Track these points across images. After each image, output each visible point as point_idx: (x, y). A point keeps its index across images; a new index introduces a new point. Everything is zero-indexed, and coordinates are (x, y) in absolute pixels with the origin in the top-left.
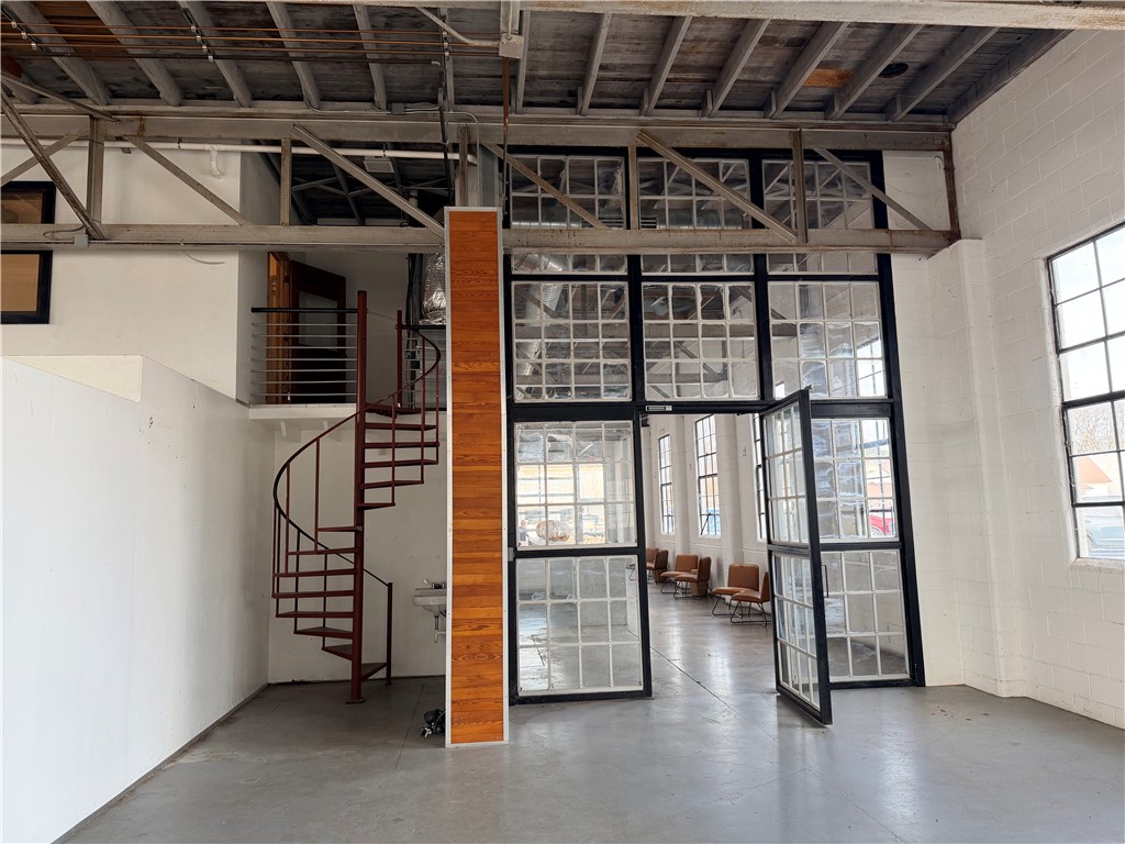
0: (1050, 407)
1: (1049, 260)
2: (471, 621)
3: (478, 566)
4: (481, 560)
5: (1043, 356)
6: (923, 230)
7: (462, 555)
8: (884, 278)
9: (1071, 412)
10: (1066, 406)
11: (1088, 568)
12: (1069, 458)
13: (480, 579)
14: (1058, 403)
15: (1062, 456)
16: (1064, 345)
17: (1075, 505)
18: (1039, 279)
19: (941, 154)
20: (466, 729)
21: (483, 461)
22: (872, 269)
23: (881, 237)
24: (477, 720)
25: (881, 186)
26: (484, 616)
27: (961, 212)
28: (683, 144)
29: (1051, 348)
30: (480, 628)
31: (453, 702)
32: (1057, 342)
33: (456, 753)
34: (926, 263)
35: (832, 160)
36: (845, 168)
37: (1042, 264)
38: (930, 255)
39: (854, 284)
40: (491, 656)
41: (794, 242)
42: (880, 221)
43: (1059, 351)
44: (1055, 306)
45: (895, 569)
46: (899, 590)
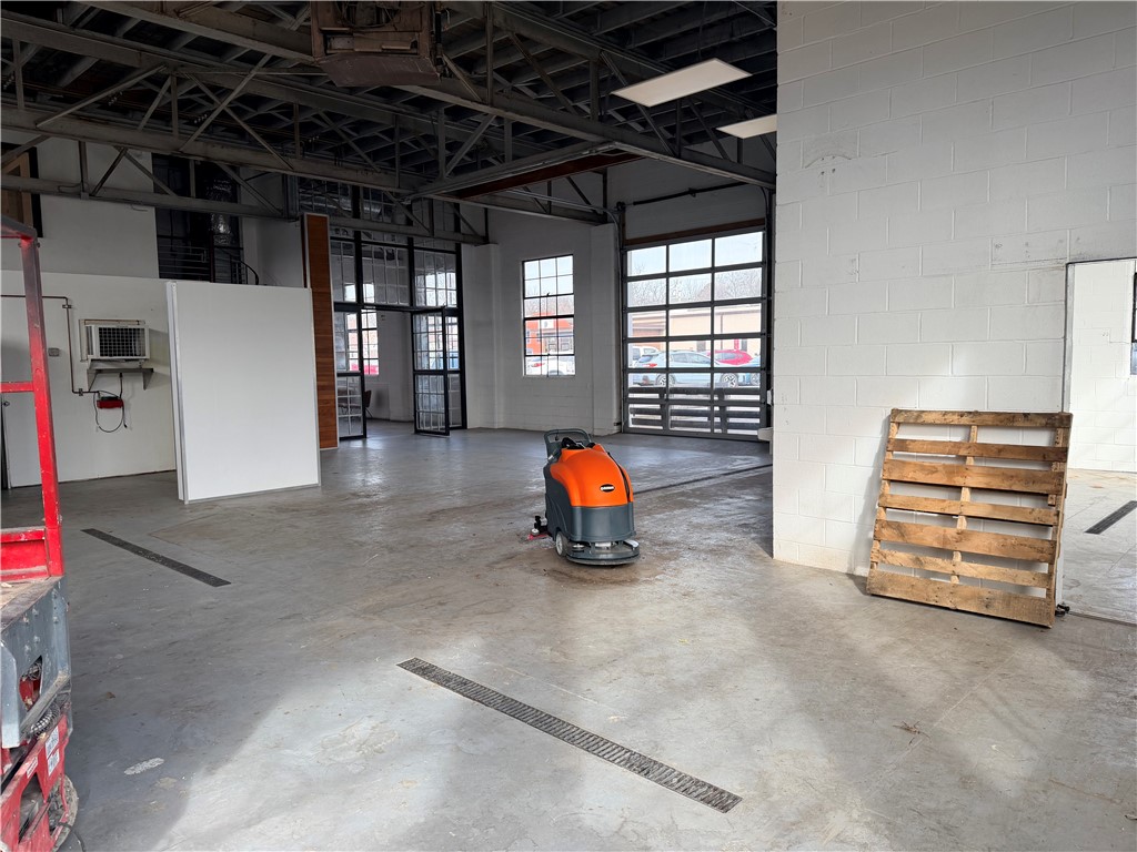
0: (520, 319)
1: (523, 262)
6: (475, 235)
8: (458, 252)
9: (526, 322)
10: (526, 319)
11: (529, 378)
12: (525, 339)
14: (523, 318)
15: (523, 338)
16: (526, 297)
17: (525, 356)
18: (519, 270)
22: (453, 248)
23: (459, 237)
29: (522, 297)
32: (524, 295)
34: (474, 249)
37: (521, 263)
38: (476, 246)
39: (447, 255)
41: (428, 234)
42: (457, 229)
43: (524, 298)
44: (524, 280)
45: (458, 382)
46: (459, 391)
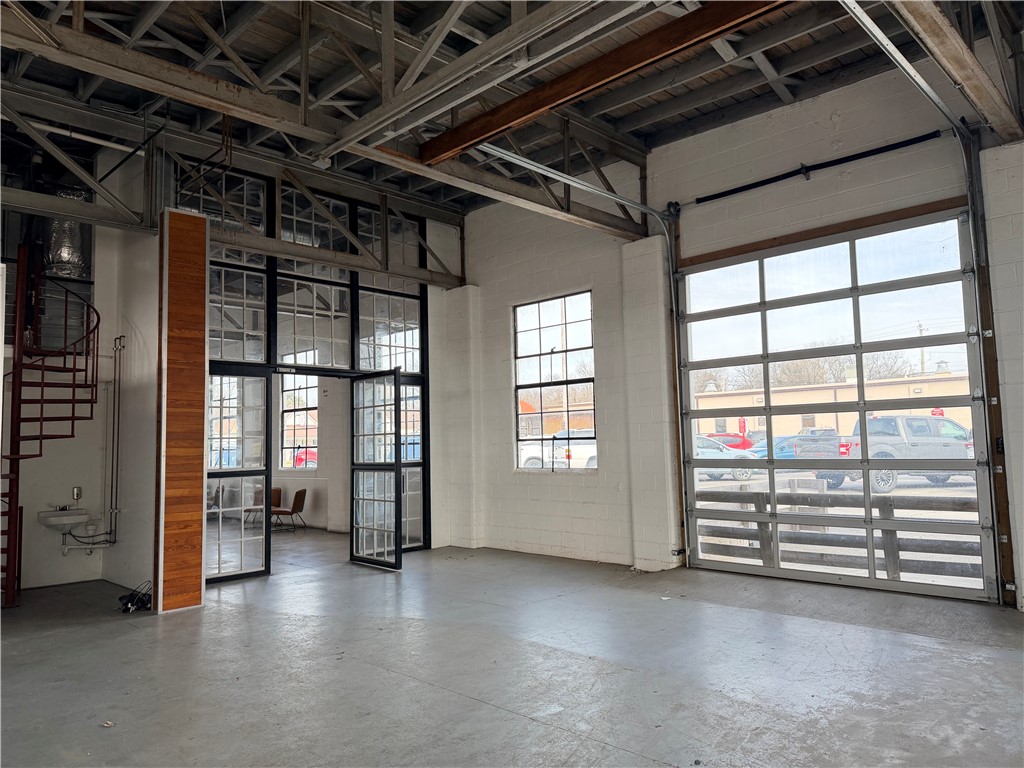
0: (510, 388)
1: (515, 308)
2: (178, 523)
3: (185, 483)
4: (187, 479)
5: (509, 360)
6: (448, 274)
7: (171, 475)
8: (423, 298)
9: (519, 391)
10: (518, 387)
11: (523, 473)
12: (517, 415)
13: (186, 492)
14: (514, 385)
15: (514, 414)
16: (519, 355)
17: (518, 440)
18: (509, 318)
19: (459, 228)
20: (173, 599)
21: (190, 405)
22: (416, 292)
23: (423, 273)
24: (181, 592)
25: (425, 239)
26: (189, 518)
27: (467, 266)
28: (313, 186)
29: (513, 356)
30: (186, 527)
31: (164, 581)
32: (516, 353)
33: (166, 618)
34: (445, 293)
35: (400, 217)
36: (406, 223)
37: (511, 309)
38: (448, 289)
39: (407, 299)
40: (194, 547)
41: (379, 268)
42: (423, 263)
43: (516, 358)
44: (516, 333)
45: (419, 479)
46: (420, 492)
